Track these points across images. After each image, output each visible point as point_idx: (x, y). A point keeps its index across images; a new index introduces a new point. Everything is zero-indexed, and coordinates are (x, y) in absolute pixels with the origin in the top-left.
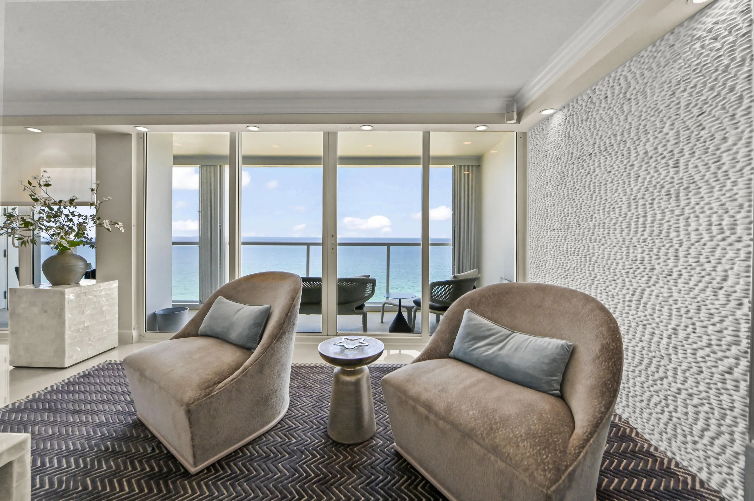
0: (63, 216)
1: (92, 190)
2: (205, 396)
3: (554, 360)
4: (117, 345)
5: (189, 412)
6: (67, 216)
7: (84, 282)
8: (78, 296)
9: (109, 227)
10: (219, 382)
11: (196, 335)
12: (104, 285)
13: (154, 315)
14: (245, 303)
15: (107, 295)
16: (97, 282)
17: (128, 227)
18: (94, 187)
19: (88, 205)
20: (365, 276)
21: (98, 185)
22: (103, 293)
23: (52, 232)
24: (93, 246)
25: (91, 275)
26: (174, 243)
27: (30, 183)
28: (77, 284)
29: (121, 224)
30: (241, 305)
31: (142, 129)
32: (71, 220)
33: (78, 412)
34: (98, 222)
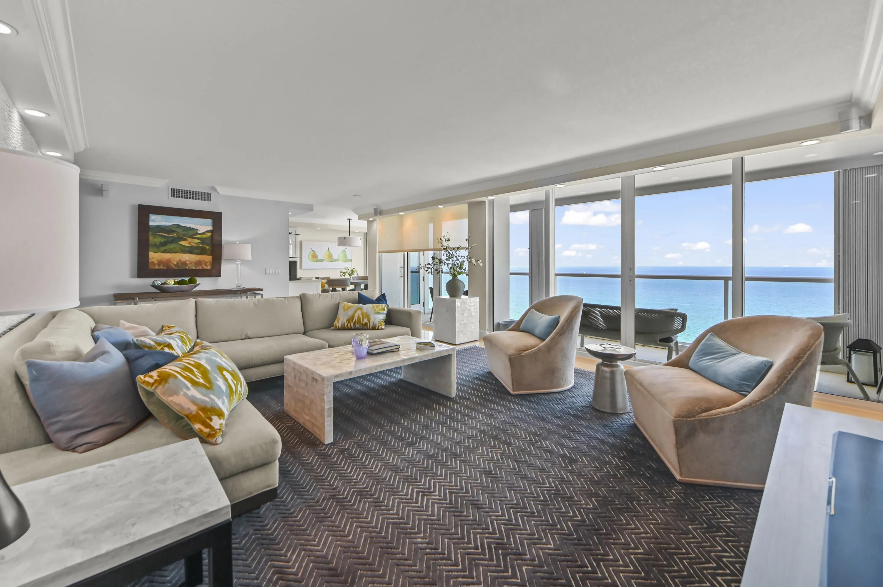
0: (454, 257)
1: (467, 240)
2: (518, 354)
3: (750, 370)
4: (478, 339)
5: (510, 360)
6: (456, 257)
7: (463, 297)
8: (461, 304)
9: (475, 263)
10: (526, 351)
11: (519, 331)
12: (473, 299)
13: (499, 323)
14: (546, 314)
15: (474, 306)
16: (469, 297)
17: (484, 263)
18: (467, 238)
19: (464, 249)
20: (672, 309)
21: (469, 237)
22: (472, 304)
23: (450, 266)
24: (467, 275)
25: (466, 293)
26: (511, 274)
27: (441, 239)
28: (460, 297)
29: (481, 261)
30: (543, 315)
31: (491, 198)
32: (458, 260)
33: (464, 363)
34: (469, 260)
